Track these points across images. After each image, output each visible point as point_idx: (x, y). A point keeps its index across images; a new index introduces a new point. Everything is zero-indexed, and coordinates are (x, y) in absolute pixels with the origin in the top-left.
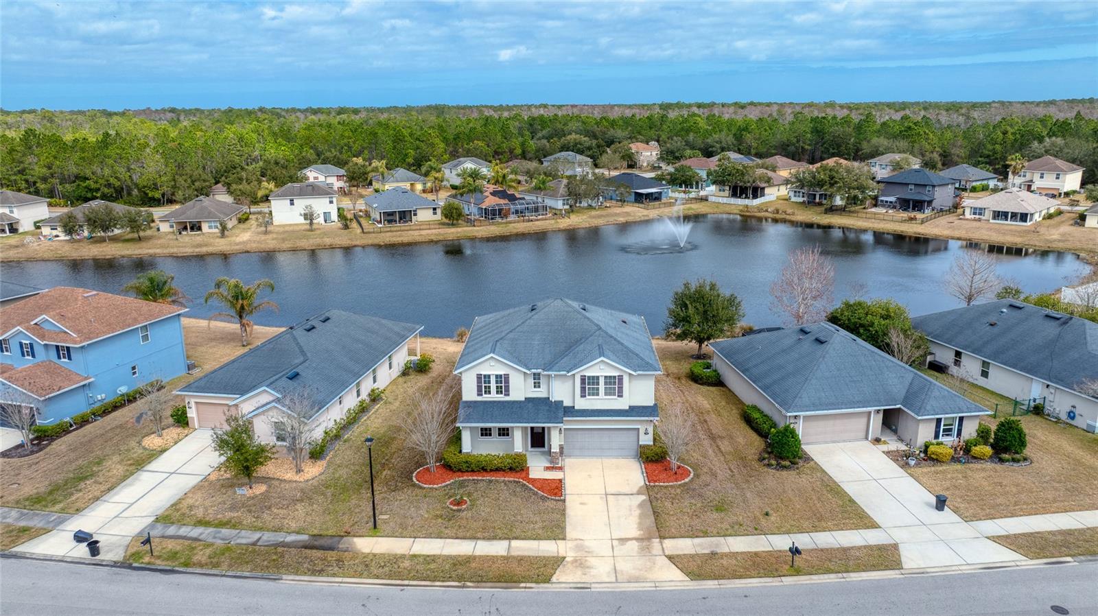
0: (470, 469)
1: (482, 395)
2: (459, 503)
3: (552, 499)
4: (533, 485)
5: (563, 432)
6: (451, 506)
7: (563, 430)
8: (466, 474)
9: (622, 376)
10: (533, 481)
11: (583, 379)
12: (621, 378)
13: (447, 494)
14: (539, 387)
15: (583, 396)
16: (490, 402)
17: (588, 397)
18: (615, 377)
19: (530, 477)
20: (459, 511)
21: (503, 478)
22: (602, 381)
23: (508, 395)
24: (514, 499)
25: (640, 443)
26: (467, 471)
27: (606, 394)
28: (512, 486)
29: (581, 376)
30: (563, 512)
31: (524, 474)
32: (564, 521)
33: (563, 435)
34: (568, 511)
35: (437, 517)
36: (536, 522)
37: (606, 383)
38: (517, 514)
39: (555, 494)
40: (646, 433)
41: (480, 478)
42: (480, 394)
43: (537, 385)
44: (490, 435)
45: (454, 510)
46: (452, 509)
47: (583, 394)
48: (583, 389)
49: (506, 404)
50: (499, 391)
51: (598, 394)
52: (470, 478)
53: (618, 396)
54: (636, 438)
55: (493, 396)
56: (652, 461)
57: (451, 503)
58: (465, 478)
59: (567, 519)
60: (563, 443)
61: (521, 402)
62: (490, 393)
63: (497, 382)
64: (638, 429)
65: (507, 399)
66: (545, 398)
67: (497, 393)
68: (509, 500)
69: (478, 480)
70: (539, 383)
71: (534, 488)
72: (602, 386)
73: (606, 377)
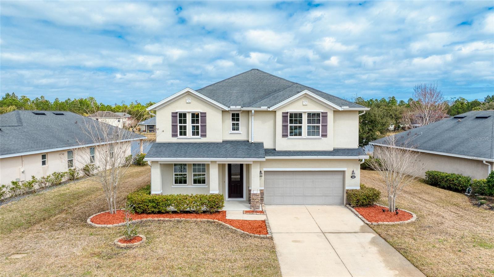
0: (157, 210)
1: (176, 136)
2: (130, 240)
3: (255, 237)
4: (231, 225)
5: (263, 175)
6: (119, 243)
7: (263, 172)
8: (151, 215)
9: (326, 113)
10: (231, 222)
11: (285, 116)
12: (325, 115)
13: (120, 232)
14: (238, 129)
15: (285, 136)
16: (186, 143)
17: (289, 137)
18: (318, 115)
19: (227, 218)
20: (127, 248)
21: (195, 219)
22: (305, 118)
23: (204, 136)
24: (206, 236)
25: (347, 188)
26: (153, 212)
27: (309, 134)
28: (204, 226)
29: (283, 113)
30: (273, 250)
31: (220, 216)
32: (276, 260)
33: (263, 178)
34: (279, 249)
35: (94, 254)
36: (235, 260)
37: (309, 121)
38: (207, 252)
39: (260, 232)
40: (353, 177)
41: (167, 219)
42: (174, 135)
43: (235, 127)
44: (185, 182)
45: (122, 248)
46: (119, 247)
47: (285, 134)
48: (285, 127)
49: (203, 145)
50: (195, 132)
51: (300, 134)
52: (156, 219)
53: (323, 136)
54: (341, 183)
55: (189, 138)
56: (363, 205)
57: (120, 241)
58: (150, 218)
59: (279, 258)
60: (263, 188)
61: (218, 143)
62: (185, 134)
63: (193, 122)
64: (344, 172)
65: (203, 140)
66: (244, 141)
67: (194, 134)
68: (199, 237)
69: (164, 221)
70: (238, 124)
71: (232, 227)
72: (305, 125)
73: (309, 115)
